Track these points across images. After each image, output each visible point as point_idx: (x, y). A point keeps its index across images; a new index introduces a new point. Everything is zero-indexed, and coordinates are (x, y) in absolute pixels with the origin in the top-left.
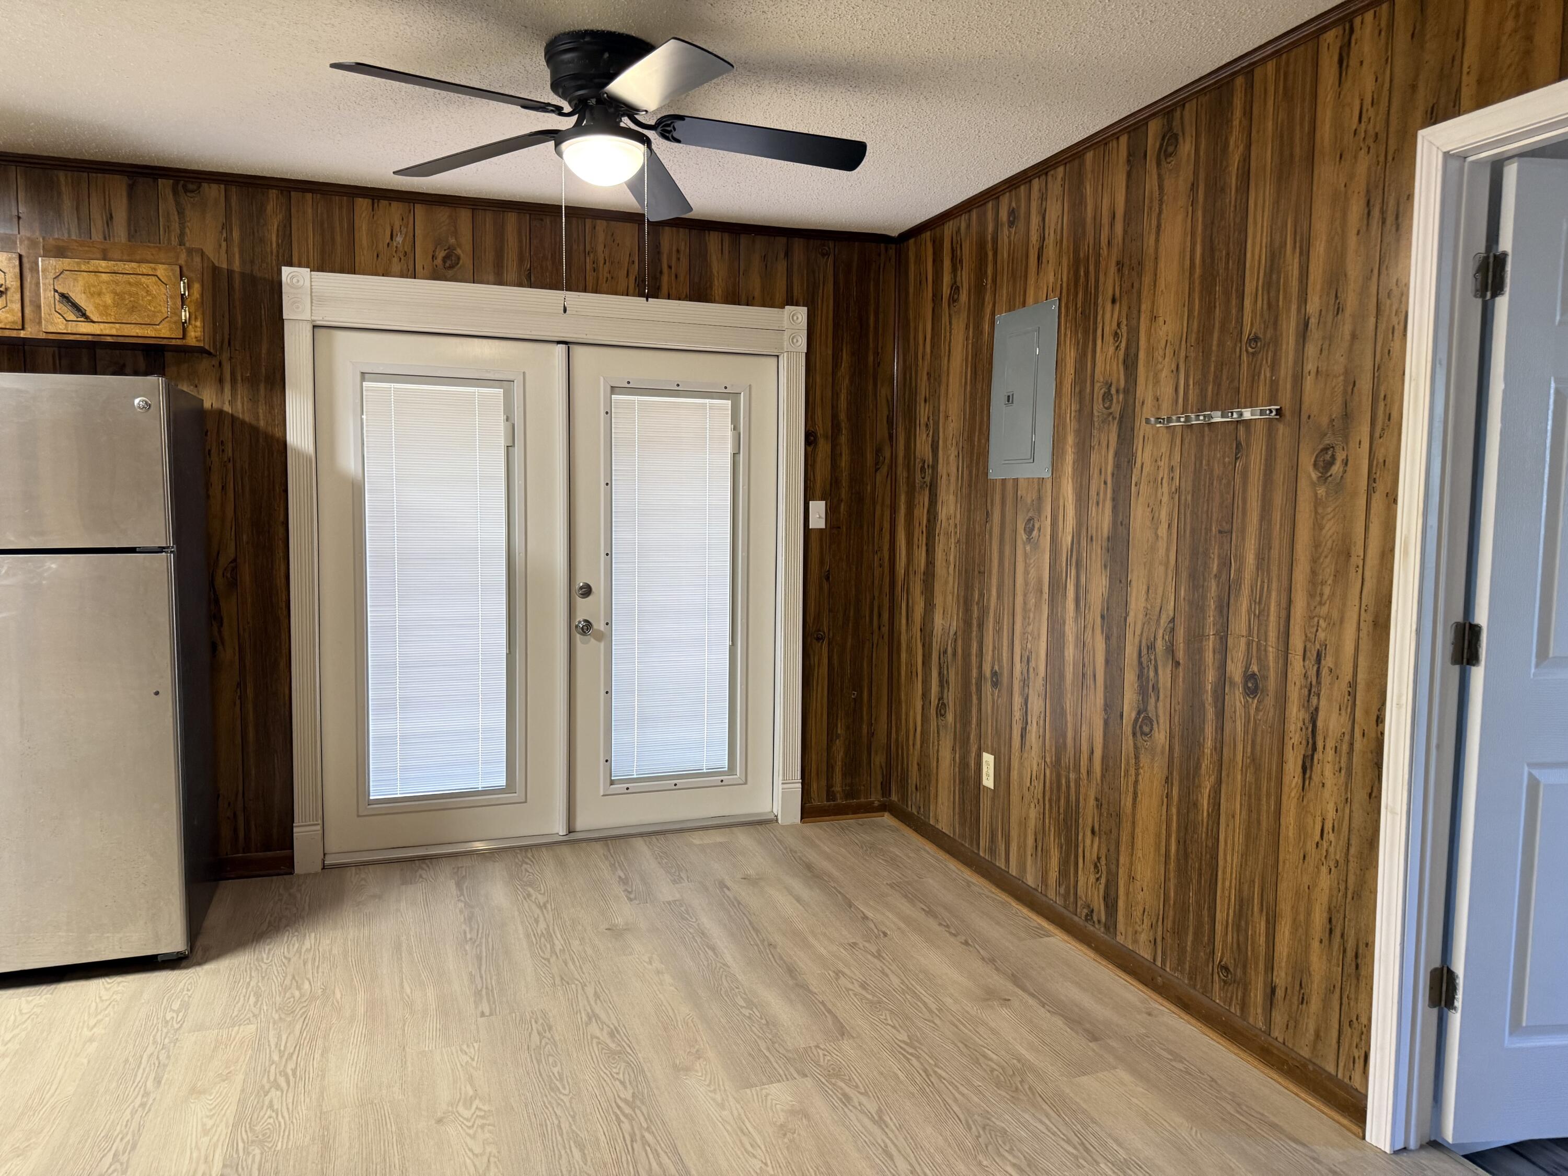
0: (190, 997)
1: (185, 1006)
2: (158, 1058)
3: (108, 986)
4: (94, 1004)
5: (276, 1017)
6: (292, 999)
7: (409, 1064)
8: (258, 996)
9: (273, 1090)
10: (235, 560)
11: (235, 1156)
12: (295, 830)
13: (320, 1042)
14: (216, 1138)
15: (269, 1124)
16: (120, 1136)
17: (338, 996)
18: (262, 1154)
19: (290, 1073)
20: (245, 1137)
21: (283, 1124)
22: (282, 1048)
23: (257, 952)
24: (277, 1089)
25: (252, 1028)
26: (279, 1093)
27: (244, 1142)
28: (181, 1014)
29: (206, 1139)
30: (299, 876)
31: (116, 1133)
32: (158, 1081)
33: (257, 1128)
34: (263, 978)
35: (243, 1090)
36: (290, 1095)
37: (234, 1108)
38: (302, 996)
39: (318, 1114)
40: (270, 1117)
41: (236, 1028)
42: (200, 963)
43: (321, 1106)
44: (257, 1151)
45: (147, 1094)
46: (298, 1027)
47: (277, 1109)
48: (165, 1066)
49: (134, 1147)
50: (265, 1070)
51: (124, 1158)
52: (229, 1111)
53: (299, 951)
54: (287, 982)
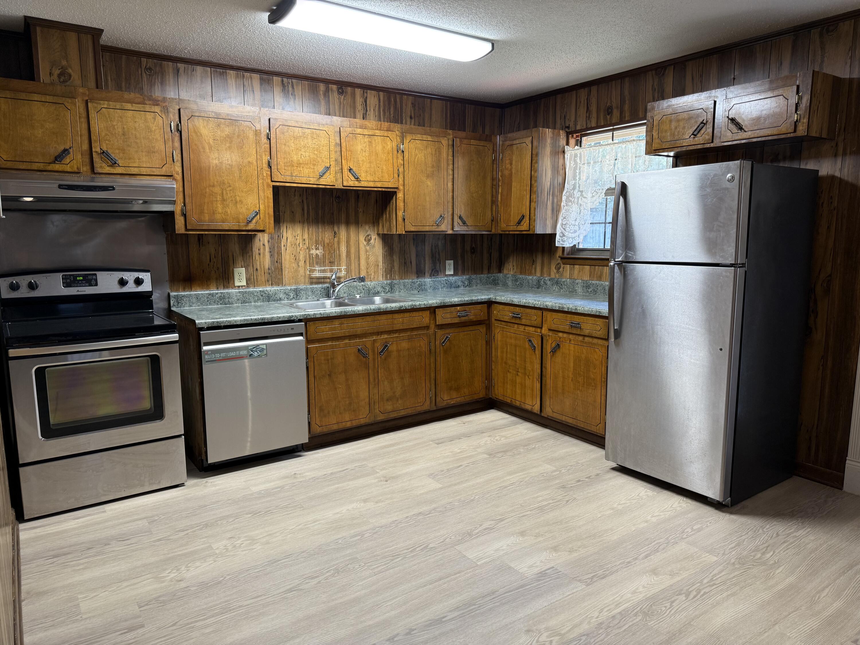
0: (707, 526)
1: (699, 530)
2: (660, 546)
3: (681, 502)
4: (667, 506)
5: (733, 561)
6: (752, 557)
7: (766, 634)
8: (738, 545)
9: (684, 595)
10: (830, 276)
11: (629, 612)
12: (847, 462)
13: (737, 588)
14: (633, 598)
15: (661, 609)
16: (606, 569)
17: (778, 571)
18: (640, 620)
19: (702, 593)
20: (644, 607)
21: (666, 614)
22: (714, 579)
23: (766, 523)
24: (686, 596)
25: (715, 559)
26: (684, 598)
27: (641, 609)
28: (693, 532)
29: (629, 595)
30: (845, 492)
31: (605, 567)
32: (646, 557)
33: (654, 607)
34: (752, 537)
35: (671, 586)
36: (687, 604)
37: (657, 590)
38: (760, 558)
39: (687, 623)
40: (665, 607)
41: (708, 554)
42: (731, 513)
43: (693, 620)
44: (640, 618)
45: (636, 559)
46: (736, 573)
47: (673, 606)
48: (658, 552)
49: (603, 578)
50: (693, 583)
51: (595, 579)
52: (653, 591)
53: (789, 535)
54: (761, 547)
